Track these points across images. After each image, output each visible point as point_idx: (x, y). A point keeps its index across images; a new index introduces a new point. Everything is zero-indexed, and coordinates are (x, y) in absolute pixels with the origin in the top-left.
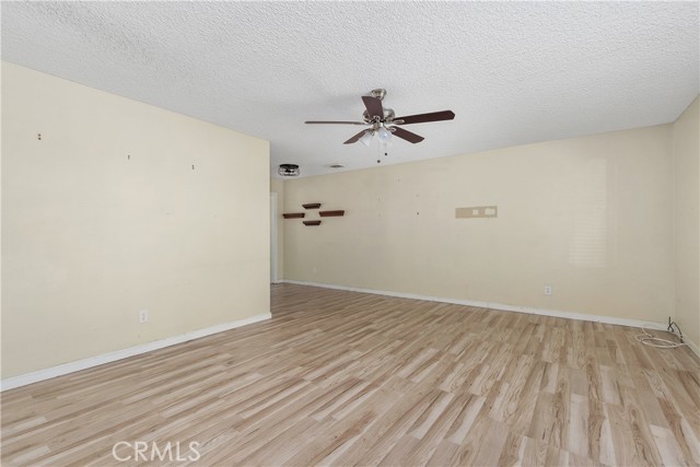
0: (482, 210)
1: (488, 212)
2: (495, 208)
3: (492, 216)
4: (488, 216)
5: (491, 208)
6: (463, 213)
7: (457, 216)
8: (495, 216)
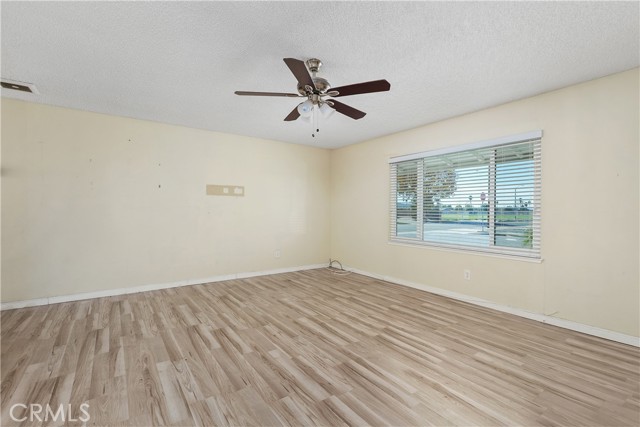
0: (231, 188)
1: (237, 191)
2: (243, 188)
3: (240, 195)
4: (237, 195)
5: (239, 187)
6: (213, 190)
7: (208, 193)
8: (242, 195)
